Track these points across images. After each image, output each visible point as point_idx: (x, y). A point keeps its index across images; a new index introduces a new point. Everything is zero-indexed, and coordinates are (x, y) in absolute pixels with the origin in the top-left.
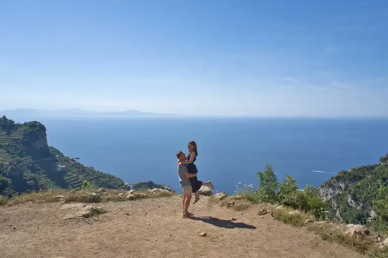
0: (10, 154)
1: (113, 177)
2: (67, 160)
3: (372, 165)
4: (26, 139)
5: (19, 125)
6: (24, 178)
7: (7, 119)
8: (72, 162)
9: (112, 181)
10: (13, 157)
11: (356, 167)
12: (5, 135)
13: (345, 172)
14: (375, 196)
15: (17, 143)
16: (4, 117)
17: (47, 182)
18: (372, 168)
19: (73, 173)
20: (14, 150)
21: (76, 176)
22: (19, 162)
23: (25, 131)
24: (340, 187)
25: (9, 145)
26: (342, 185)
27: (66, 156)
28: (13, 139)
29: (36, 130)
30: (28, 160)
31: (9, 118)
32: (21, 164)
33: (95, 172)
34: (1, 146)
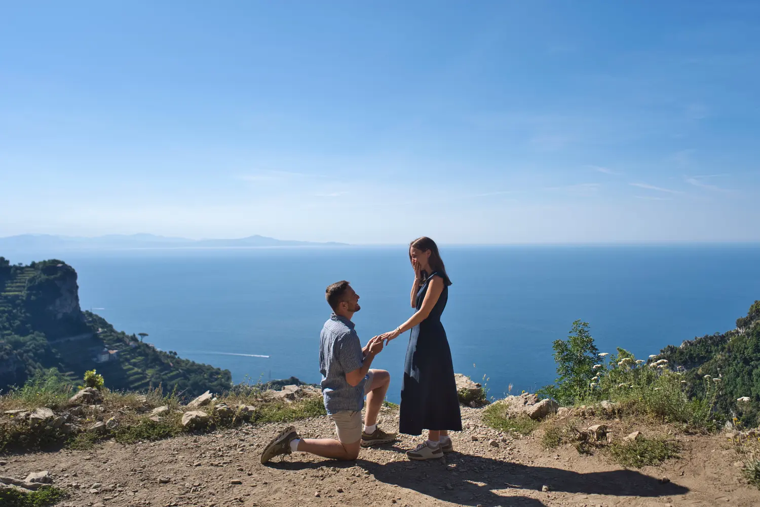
2: (120, 339)
4: (32, 298)
5: (20, 269)
8: (132, 343)
9: (216, 379)
13: (672, 350)
15: (15, 306)
18: (723, 339)
19: (135, 365)
20: (7, 321)
21: (140, 370)
22: (17, 345)
23: (31, 281)
27: (119, 331)
28: (6, 297)
29: (56, 278)
30: (35, 340)
32: (21, 350)
33: (179, 362)
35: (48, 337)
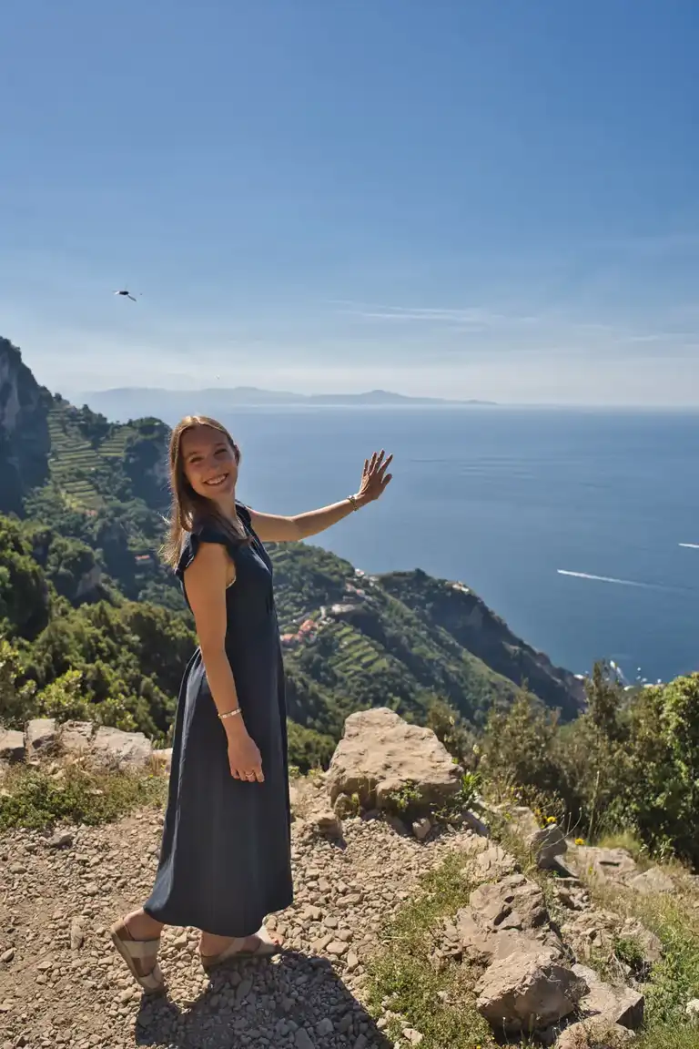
0: (99, 493)
1: (330, 556)
4: (131, 460)
5: (116, 427)
6: (130, 548)
7: (90, 412)
9: (327, 565)
10: (105, 501)
12: (88, 448)
15: (115, 469)
16: (86, 407)
20: (109, 485)
22: (118, 511)
23: (130, 440)
25: (97, 471)
28: (105, 458)
29: (153, 438)
30: (136, 507)
31: (95, 409)
32: (123, 517)
34: (80, 476)
35: (149, 505)
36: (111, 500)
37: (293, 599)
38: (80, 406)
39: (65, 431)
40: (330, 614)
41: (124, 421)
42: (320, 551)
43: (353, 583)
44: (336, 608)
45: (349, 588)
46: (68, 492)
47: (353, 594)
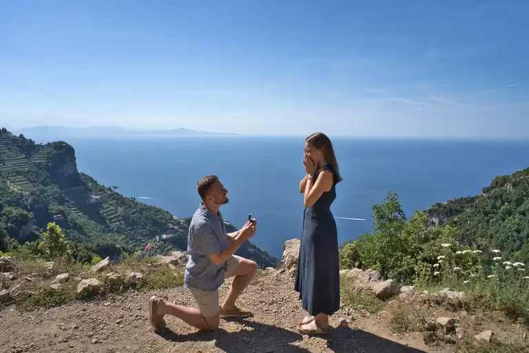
0: (31, 182)
1: (160, 210)
2: (102, 189)
3: (473, 196)
4: (50, 164)
5: (40, 147)
6: (50, 211)
7: (25, 138)
8: (109, 192)
9: (159, 215)
10: (34, 186)
11: (452, 199)
12: (25, 158)
13: (439, 205)
14: (475, 233)
15: (40, 169)
16: (21, 136)
17: (79, 215)
18: (472, 200)
19: (111, 205)
20: (36, 178)
21: (114, 208)
22: (42, 192)
23: (48, 153)
24: (433, 223)
25: (29, 170)
26: (436, 220)
27: (101, 184)
28: (34, 163)
29: (62, 153)
30: (53, 189)
31: (27, 137)
32: (45, 194)
33: (136, 204)
34: (19, 173)
35: (60, 187)
36: (38, 185)
37: (142, 233)
38: (18, 135)
39: (9, 149)
40: (161, 240)
41: (45, 143)
42: (155, 208)
43: (172, 223)
44: (164, 236)
45: (171, 226)
46: (11, 182)
47: (173, 229)
